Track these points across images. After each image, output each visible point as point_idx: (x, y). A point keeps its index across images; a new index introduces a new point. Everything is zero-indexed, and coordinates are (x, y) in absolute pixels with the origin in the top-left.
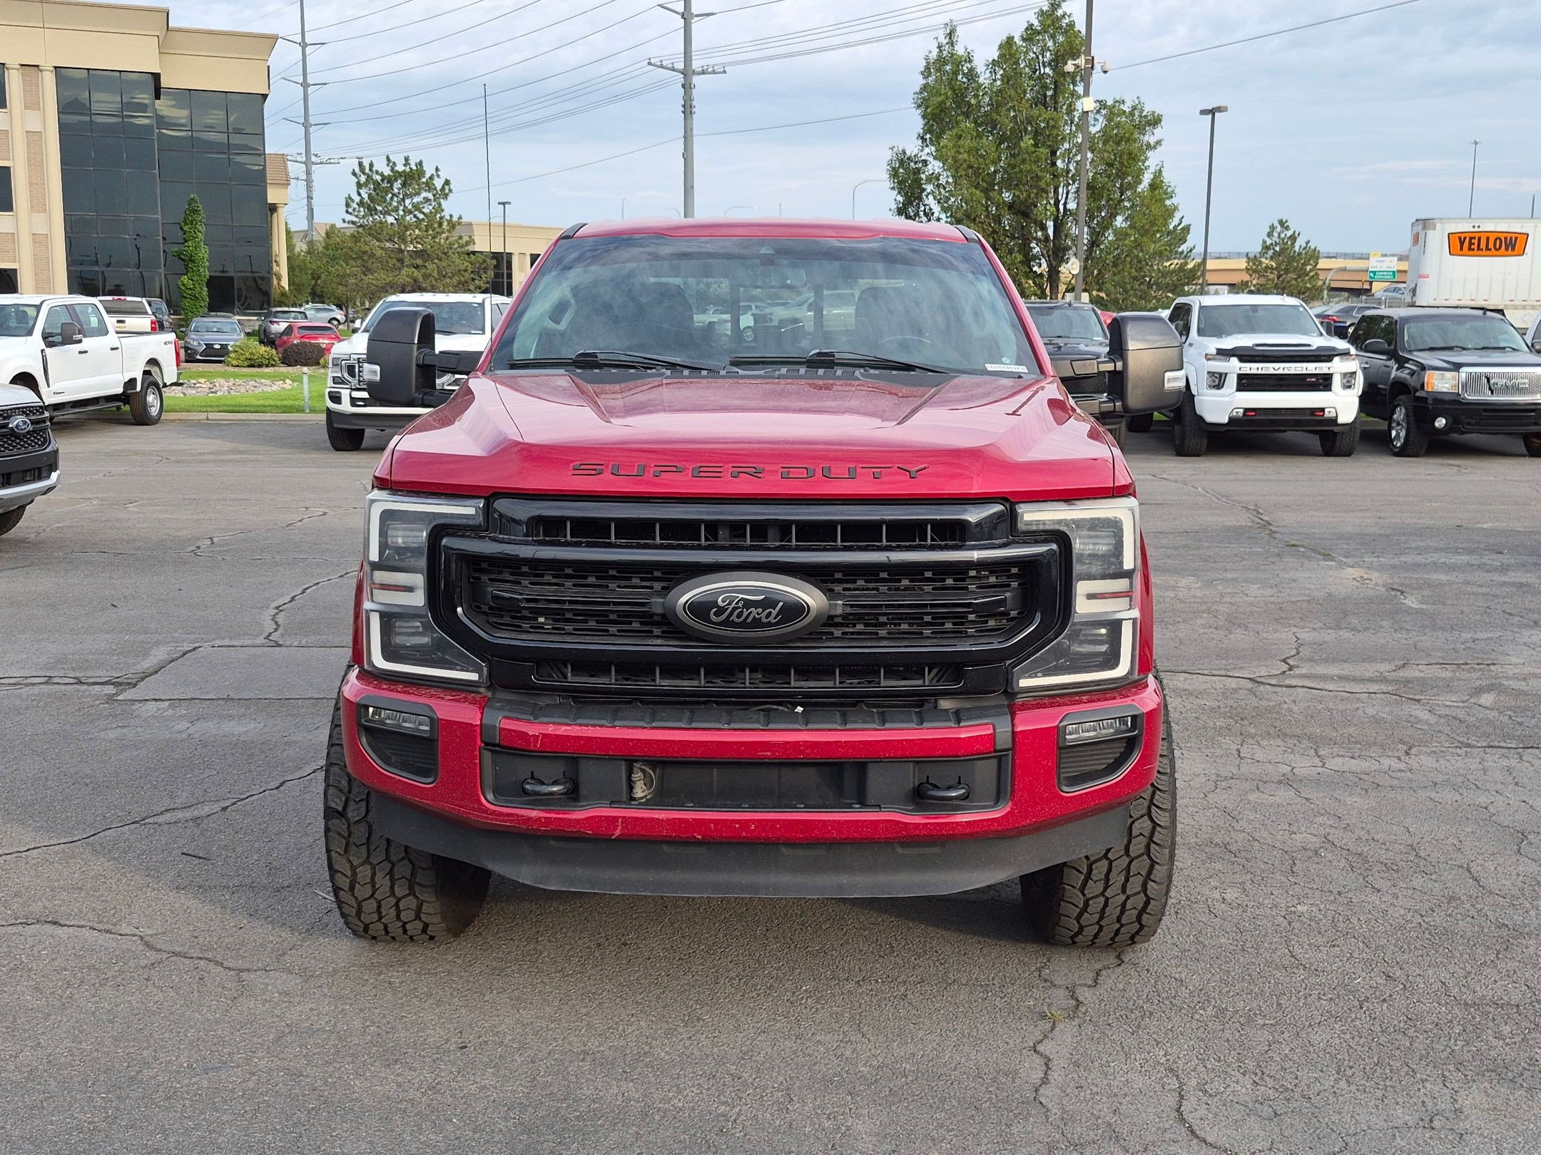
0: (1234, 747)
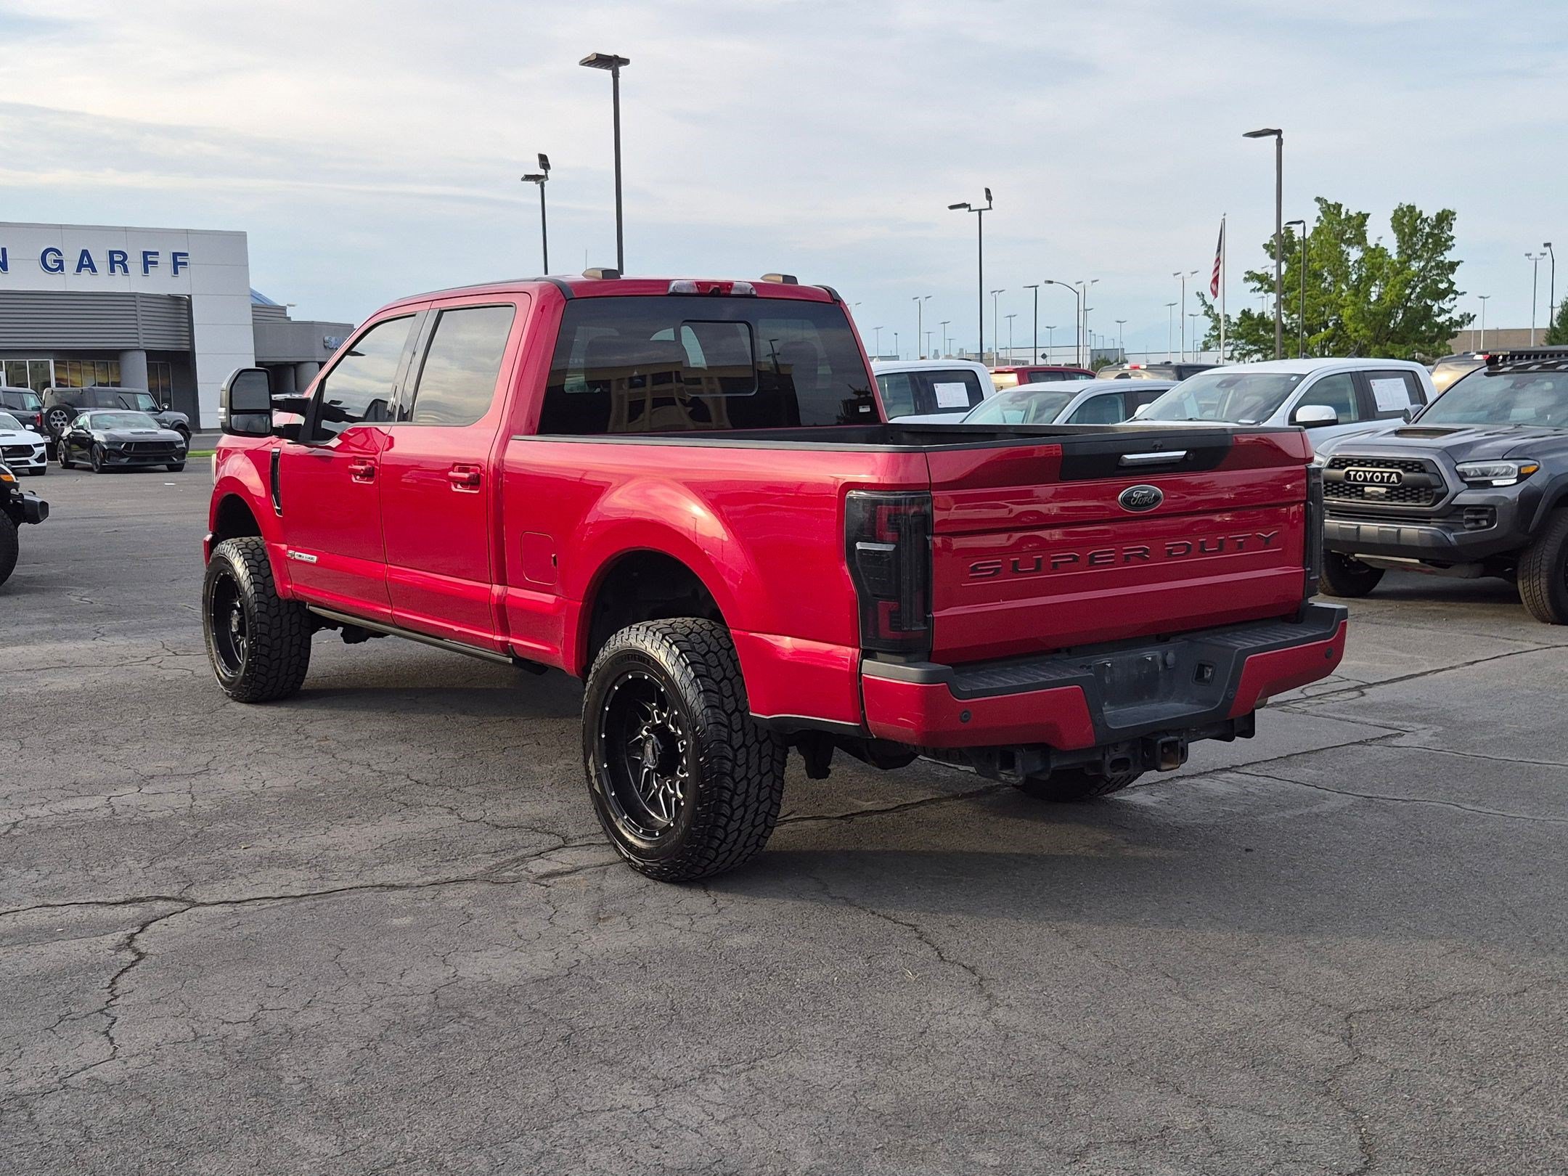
0: (199, 802)
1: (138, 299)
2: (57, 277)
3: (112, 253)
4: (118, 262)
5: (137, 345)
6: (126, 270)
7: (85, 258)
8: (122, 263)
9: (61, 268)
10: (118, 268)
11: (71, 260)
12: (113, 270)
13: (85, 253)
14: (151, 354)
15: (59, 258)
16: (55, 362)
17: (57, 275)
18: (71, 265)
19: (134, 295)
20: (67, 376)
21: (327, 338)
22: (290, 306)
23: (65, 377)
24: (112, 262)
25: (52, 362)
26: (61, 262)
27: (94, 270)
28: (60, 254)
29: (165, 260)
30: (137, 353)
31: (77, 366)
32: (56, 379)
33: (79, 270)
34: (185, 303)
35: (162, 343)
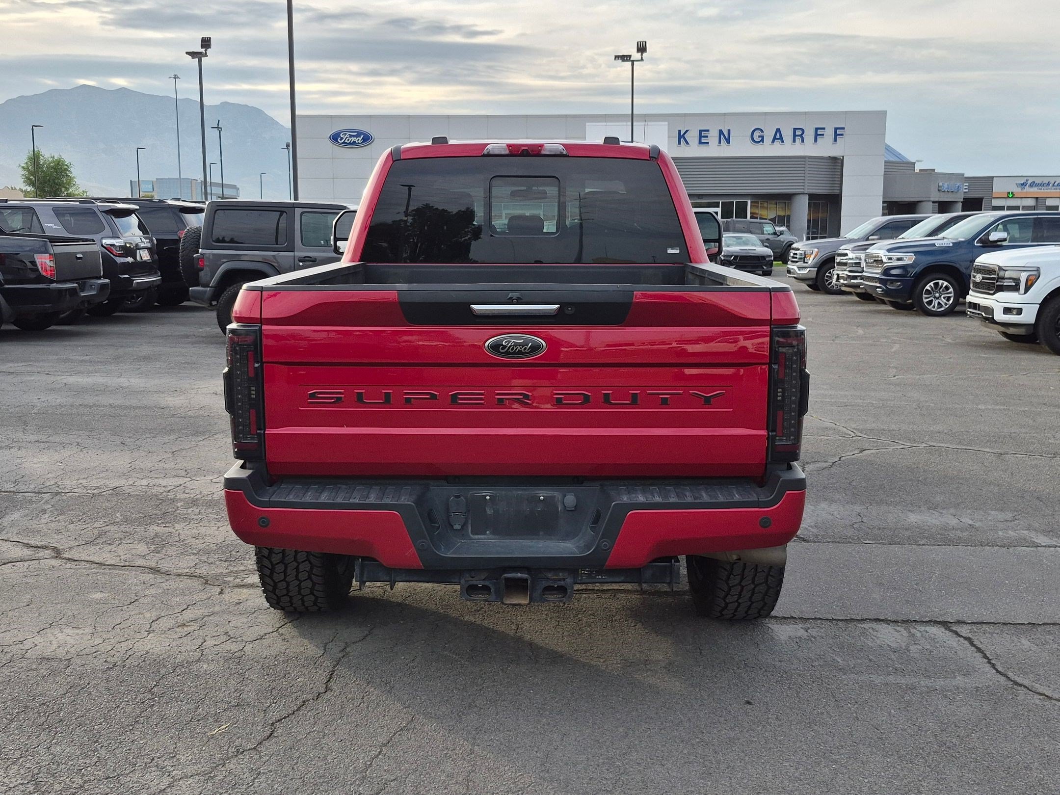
1: (807, 159)
2: (759, 147)
3: (795, 130)
4: (798, 135)
5: (802, 190)
6: (803, 141)
7: (778, 134)
8: (801, 136)
9: (762, 141)
10: (798, 139)
11: (769, 135)
12: (794, 141)
13: (778, 130)
14: (812, 197)
15: (761, 134)
16: (751, 202)
17: (760, 146)
18: (768, 138)
19: (804, 157)
20: (759, 212)
21: (941, 184)
22: (918, 161)
23: (757, 212)
24: (795, 136)
25: (749, 202)
26: (763, 137)
27: (783, 141)
28: (762, 131)
29: (829, 132)
30: (801, 196)
31: (765, 205)
32: (751, 213)
33: (773, 142)
34: (840, 161)
35: (820, 189)
